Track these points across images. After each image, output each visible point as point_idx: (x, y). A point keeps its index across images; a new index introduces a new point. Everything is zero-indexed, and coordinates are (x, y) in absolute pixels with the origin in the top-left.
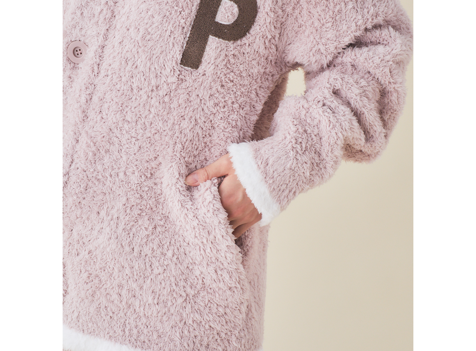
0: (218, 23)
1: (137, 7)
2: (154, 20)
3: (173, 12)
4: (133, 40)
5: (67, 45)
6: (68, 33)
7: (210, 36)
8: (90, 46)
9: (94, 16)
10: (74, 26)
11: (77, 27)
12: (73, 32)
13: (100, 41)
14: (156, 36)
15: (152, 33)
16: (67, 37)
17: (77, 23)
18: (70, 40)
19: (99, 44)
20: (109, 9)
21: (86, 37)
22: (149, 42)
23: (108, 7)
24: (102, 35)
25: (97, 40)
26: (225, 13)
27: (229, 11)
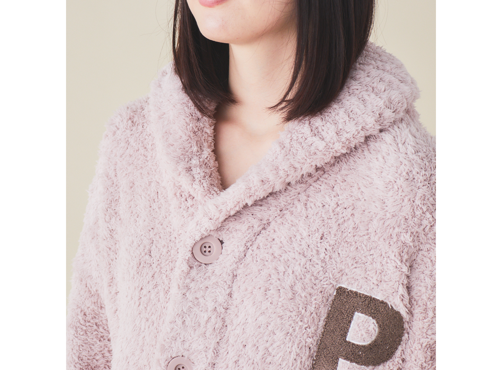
0: (350, 342)
1: (255, 319)
2: (275, 337)
3: (297, 328)
4: (251, 361)
5: (167, 362)
6: (167, 347)
7: (340, 359)
8: (196, 364)
9: (199, 325)
10: (174, 339)
11: (178, 339)
12: (173, 345)
13: (209, 356)
14: (278, 358)
15: (273, 354)
16: (165, 353)
17: (177, 334)
18: (170, 356)
19: (208, 361)
20: (218, 317)
21: (191, 351)
22: (270, 366)
23: (218, 314)
24: (211, 350)
25: (206, 355)
26: (358, 330)
27: (364, 328)
